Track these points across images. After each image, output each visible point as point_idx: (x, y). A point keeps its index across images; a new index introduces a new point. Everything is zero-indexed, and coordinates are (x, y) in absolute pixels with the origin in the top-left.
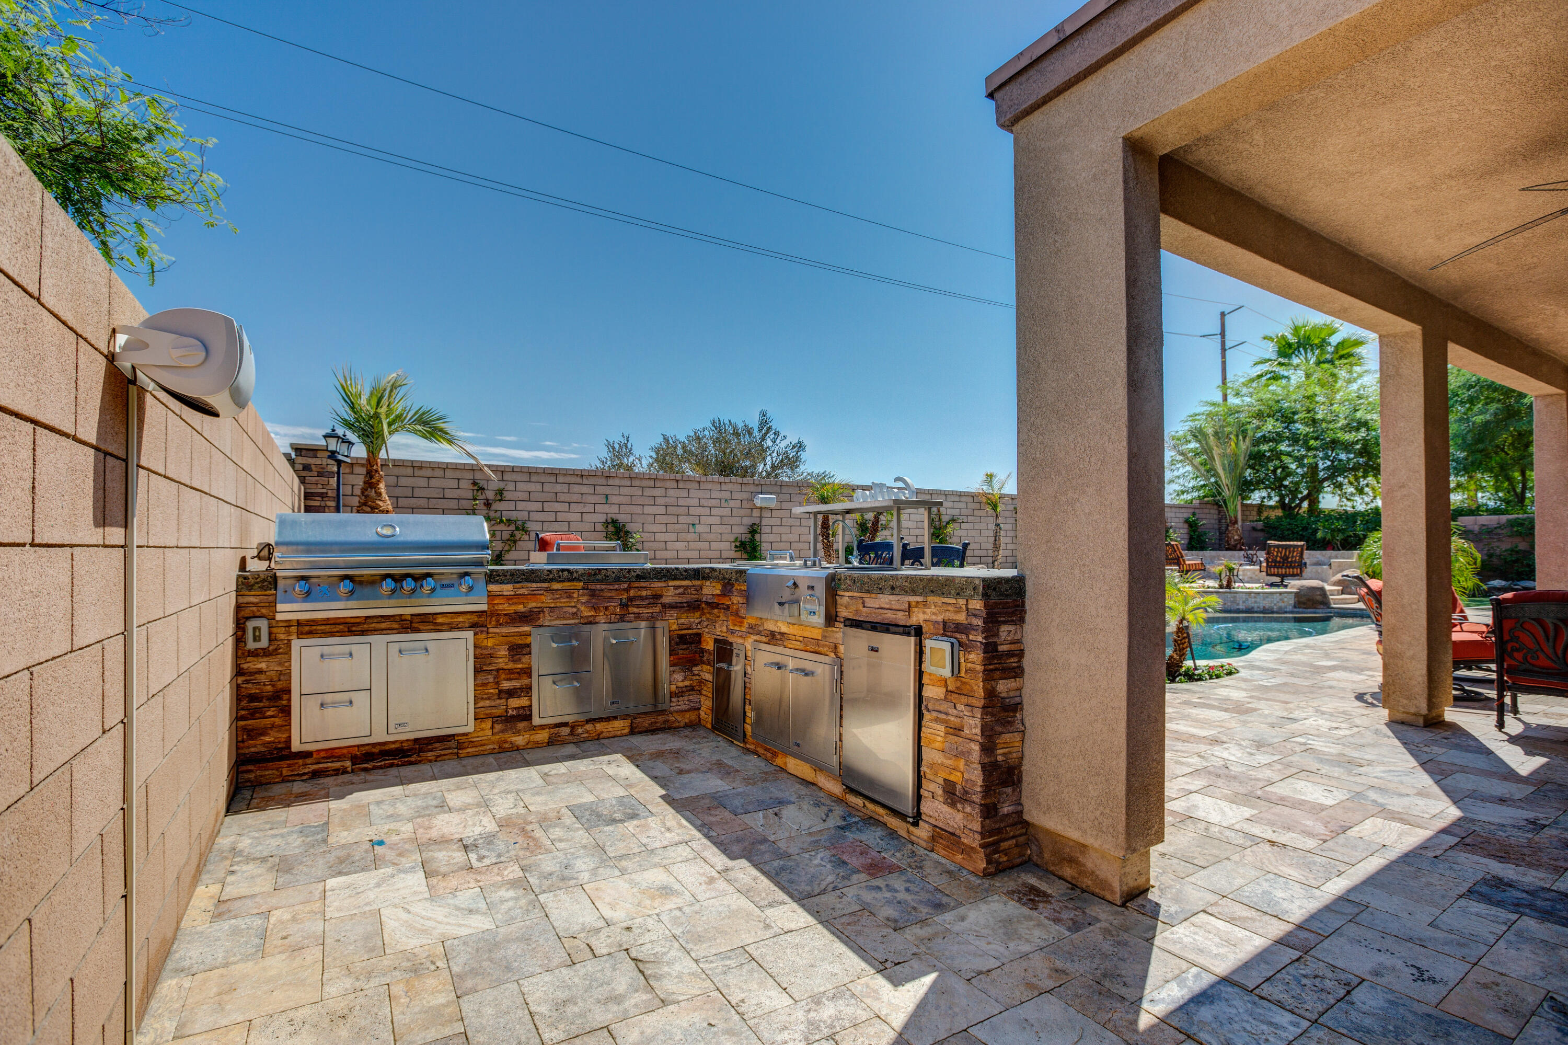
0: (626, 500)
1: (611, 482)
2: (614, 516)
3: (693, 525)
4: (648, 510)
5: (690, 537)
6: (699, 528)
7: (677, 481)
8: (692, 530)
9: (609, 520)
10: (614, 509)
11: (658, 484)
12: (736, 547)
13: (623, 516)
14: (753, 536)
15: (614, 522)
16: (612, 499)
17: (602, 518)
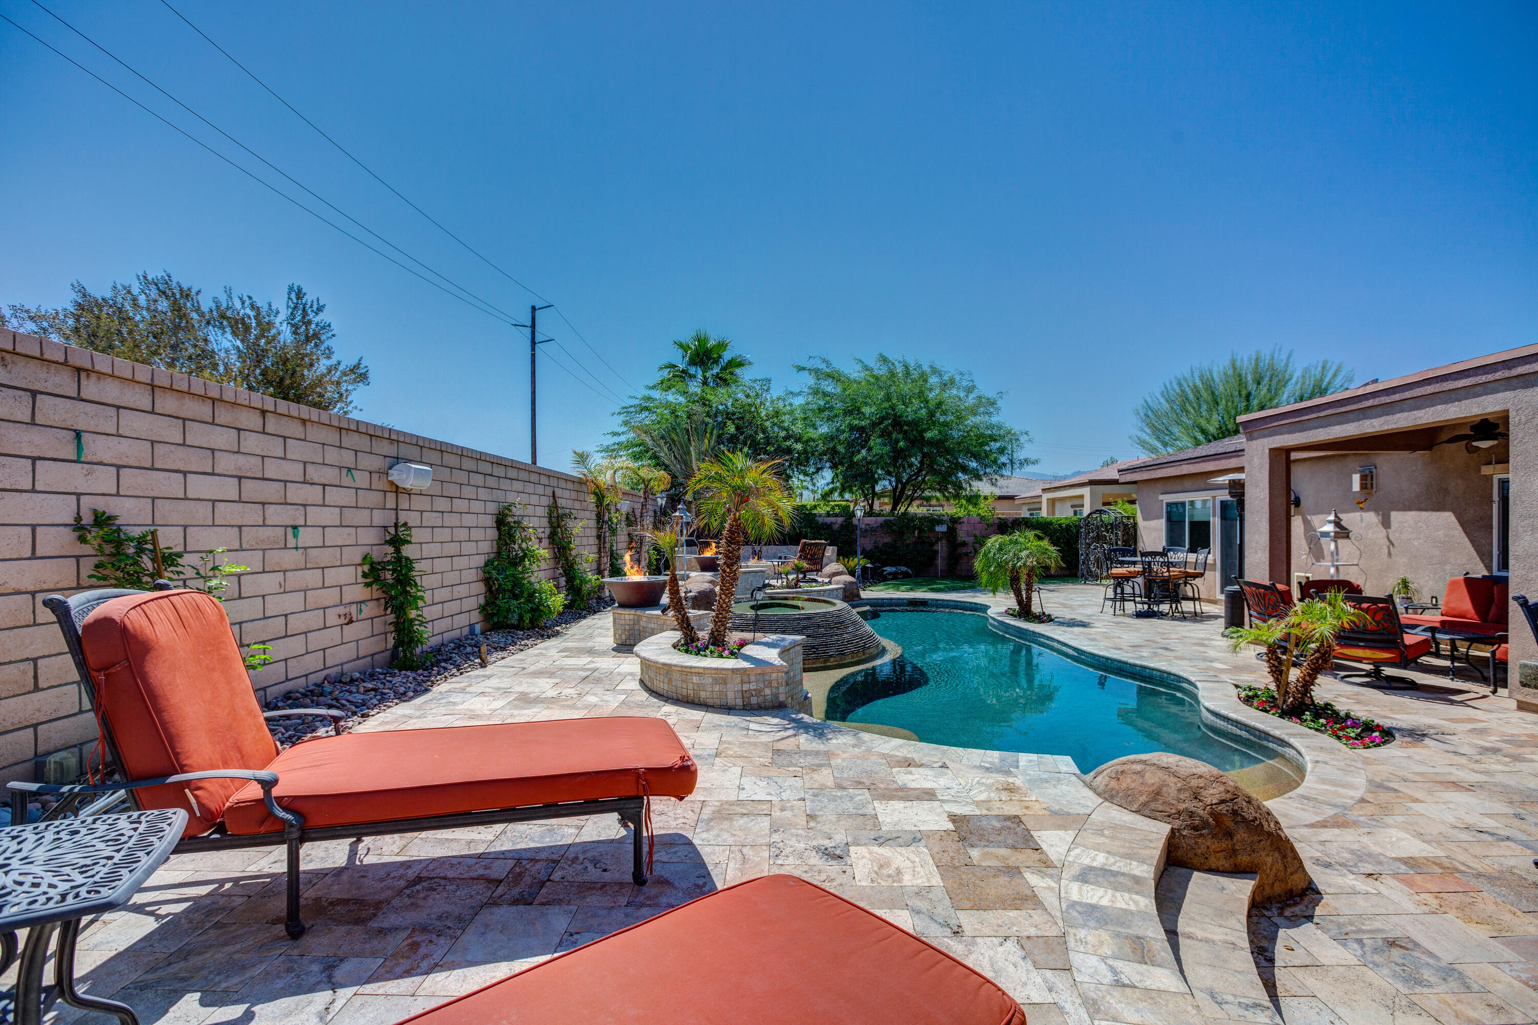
0: (137, 452)
1: (90, 389)
2: (101, 504)
3: (295, 527)
4: (200, 486)
5: (290, 558)
6: (307, 537)
7: (264, 413)
8: (291, 542)
9: (87, 519)
10: (104, 480)
11: (223, 415)
12: (365, 575)
13: (129, 503)
14: (398, 551)
15: (102, 520)
16: (96, 448)
17: (64, 511)
